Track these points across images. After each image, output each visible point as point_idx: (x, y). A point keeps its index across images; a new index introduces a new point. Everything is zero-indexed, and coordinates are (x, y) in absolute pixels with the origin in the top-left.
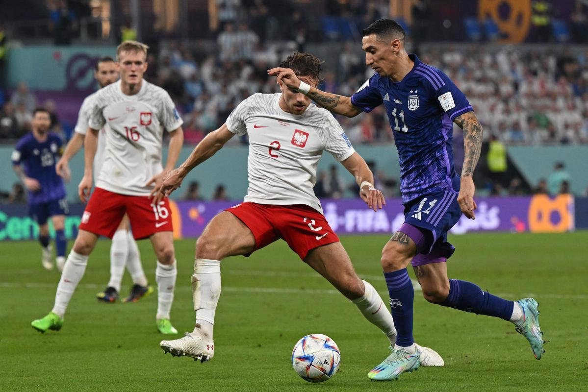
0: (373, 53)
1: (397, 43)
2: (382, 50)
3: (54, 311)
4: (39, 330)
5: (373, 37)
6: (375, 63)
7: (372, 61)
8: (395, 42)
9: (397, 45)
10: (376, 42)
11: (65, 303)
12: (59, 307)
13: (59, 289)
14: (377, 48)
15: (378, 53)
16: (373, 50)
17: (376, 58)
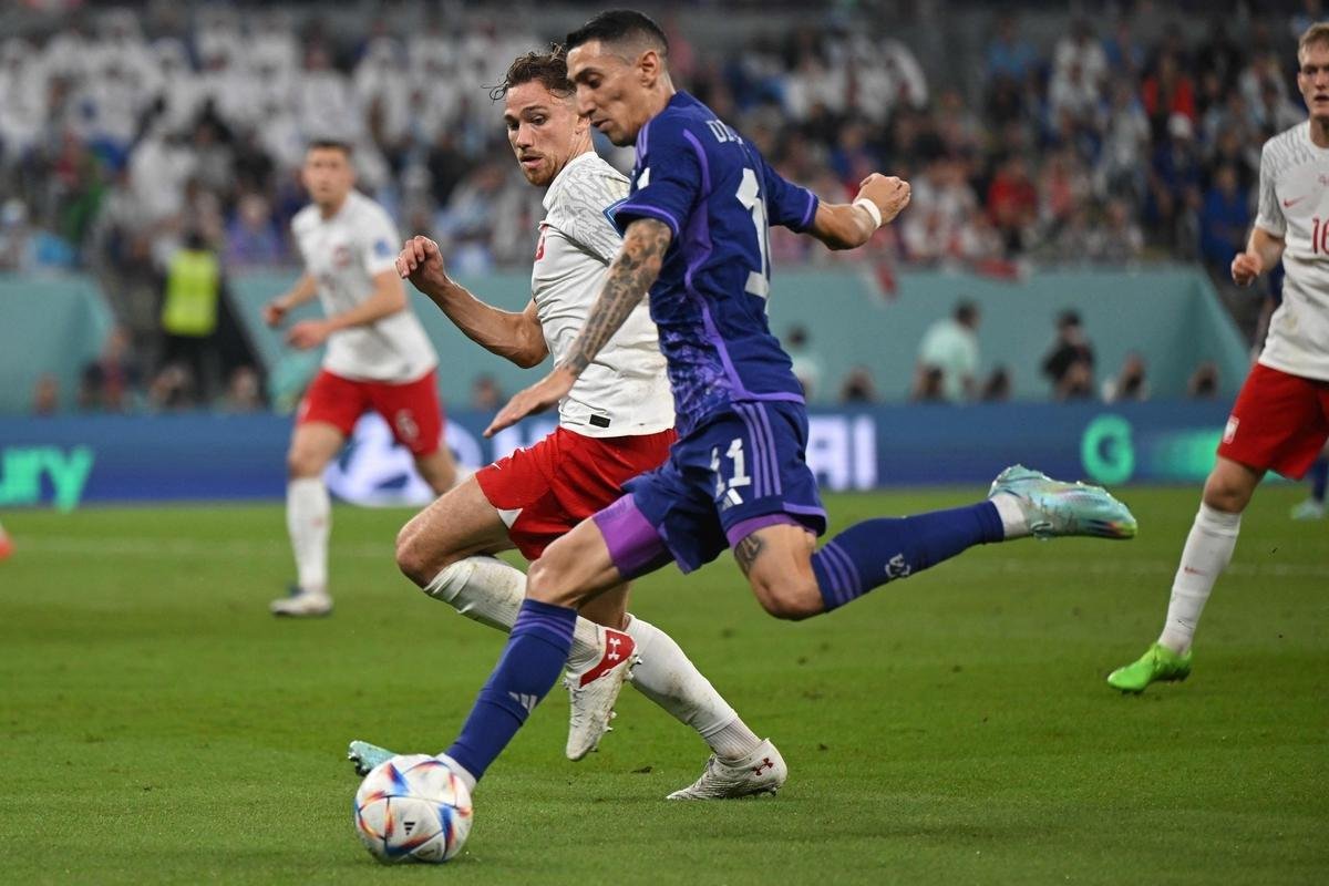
0: (594, 85)
1: (651, 59)
2: (614, 77)
3: (1162, 640)
4: (1126, 691)
5: (594, 47)
6: (599, 109)
7: (590, 106)
8: (645, 58)
9: (651, 65)
10: (600, 57)
11: (1190, 620)
12: (1175, 631)
13: (1176, 588)
14: (605, 73)
15: (607, 85)
16: (593, 77)
17: (600, 97)
